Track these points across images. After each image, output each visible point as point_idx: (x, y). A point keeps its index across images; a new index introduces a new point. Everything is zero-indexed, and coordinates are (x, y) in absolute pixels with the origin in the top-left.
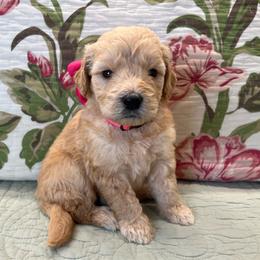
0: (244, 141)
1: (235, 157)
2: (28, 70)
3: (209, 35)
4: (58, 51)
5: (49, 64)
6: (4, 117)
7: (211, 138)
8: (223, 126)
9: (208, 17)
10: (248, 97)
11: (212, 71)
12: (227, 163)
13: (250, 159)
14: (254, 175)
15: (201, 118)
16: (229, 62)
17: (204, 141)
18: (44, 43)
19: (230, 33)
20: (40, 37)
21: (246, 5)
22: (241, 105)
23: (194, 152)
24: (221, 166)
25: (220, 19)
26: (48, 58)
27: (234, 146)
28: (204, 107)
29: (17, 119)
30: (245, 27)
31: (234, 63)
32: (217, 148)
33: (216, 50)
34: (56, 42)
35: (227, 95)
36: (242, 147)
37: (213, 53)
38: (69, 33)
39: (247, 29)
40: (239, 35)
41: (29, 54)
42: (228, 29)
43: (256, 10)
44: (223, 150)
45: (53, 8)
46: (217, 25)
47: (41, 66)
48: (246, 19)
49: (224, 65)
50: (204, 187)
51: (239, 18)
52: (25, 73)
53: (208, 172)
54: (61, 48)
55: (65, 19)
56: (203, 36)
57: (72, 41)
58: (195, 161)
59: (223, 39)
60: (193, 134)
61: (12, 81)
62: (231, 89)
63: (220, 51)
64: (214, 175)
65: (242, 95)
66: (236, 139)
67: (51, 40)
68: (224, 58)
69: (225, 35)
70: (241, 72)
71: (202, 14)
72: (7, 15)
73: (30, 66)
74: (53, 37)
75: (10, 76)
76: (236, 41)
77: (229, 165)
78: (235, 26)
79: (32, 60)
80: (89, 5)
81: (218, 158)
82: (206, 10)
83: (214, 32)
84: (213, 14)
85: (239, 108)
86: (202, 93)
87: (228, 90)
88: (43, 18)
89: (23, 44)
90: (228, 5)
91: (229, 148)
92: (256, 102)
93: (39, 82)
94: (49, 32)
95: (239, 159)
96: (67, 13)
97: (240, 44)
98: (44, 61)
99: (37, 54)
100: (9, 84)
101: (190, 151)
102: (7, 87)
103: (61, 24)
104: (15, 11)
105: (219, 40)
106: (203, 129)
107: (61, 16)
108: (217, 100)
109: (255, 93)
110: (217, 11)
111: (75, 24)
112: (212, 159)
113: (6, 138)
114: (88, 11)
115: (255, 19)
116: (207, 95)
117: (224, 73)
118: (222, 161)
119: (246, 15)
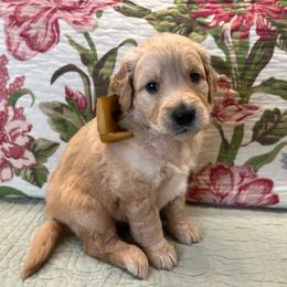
0: (256, 171)
1: (248, 185)
2: (66, 103)
3: (229, 75)
4: (92, 87)
5: (84, 98)
6: (44, 144)
7: (226, 167)
8: (238, 156)
9: (228, 58)
10: (261, 132)
11: (230, 107)
12: (240, 190)
13: (262, 187)
14: (264, 202)
15: (218, 149)
16: (245, 99)
17: (219, 170)
18: (80, 79)
19: (248, 73)
20: (76, 73)
21: (263, 48)
22: (254, 138)
23: (211, 180)
24: (235, 192)
25: (239, 60)
26: (83, 92)
27: (247, 175)
28: (220, 140)
29: (55, 145)
30: (262, 68)
31: (251, 101)
32: (232, 176)
33: (234, 89)
34: (91, 79)
35: (242, 130)
36: (255, 176)
37: (232, 91)
38: (102, 71)
39: (264, 70)
40: (256, 75)
41: (66, 88)
42: (246, 69)
43: (272, 52)
44: (237, 179)
45: (89, 48)
46: (236, 66)
47: (77, 100)
48: (264, 61)
49: (240, 102)
50: (219, 210)
51: (256, 59)
52: (63, 105)
53: (223, 197)
54: (95, 85)
55: (99, 58)
56: (223, 76)
57: (104, 77)
58: (212, 188)
59: (242, 79)
60: (210, 163)
61: (51, 112)
62: (246, 124)
63: (237, 90)
64: (229, 200)
65: (255, 130)
66: (249, 169)
67: (87, 77)
68: (241, 96)
69: (243, 74)
70: (256, 109)
71: (222, 55)
72: (48, 52)
73: (67, 99)
74: (87, 74)
75: (50, 108)
76: (253, 81)
77: (243, 192)
78: (253, 66)
79: (69, 95)
80: (121, 45)
81: (232, 185)
82: (226, 52)
83: (233, 72)
84: (233, 56)
85: (252, 141)
86: (219, 127)
87: (243, 125)
88: (79, 57)
89: (61, 79)
90: (247, 48)
91: (243, 177)
92: (269, 136)
93: (75, 114)
94: (85, 69)
95: (251, 186)
96: (101, 53)
97: (256, 83)
98: (80, 96)
99: (74, 89)
100: (49, 115)
101: (207, 178)
102: (46, 118)
103: (95, 62)
104: (55, 49)
105: (237, 79)
106: (220, 159)
107: (95, 55)
108: (232, 133)
109: (268, 128)
110: (236, 53)
111: (107, 63)
112: (227, 185)
113: (46, 161)
114: (120, 51)
115: (272, 60)
116: (224, 129)
117: (240, 110)
118: (236, 188)
119: (263, 57)
